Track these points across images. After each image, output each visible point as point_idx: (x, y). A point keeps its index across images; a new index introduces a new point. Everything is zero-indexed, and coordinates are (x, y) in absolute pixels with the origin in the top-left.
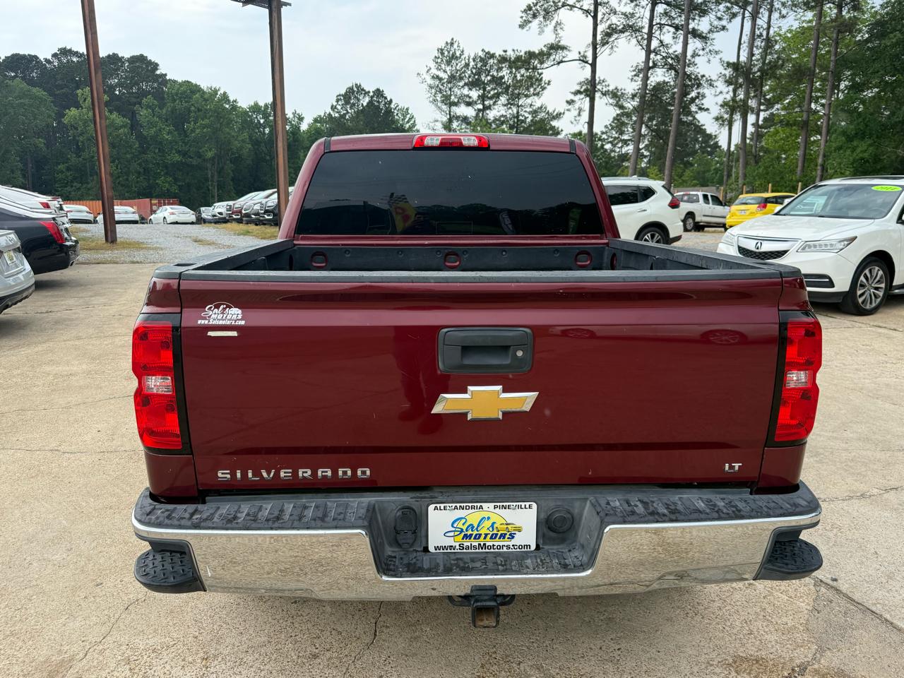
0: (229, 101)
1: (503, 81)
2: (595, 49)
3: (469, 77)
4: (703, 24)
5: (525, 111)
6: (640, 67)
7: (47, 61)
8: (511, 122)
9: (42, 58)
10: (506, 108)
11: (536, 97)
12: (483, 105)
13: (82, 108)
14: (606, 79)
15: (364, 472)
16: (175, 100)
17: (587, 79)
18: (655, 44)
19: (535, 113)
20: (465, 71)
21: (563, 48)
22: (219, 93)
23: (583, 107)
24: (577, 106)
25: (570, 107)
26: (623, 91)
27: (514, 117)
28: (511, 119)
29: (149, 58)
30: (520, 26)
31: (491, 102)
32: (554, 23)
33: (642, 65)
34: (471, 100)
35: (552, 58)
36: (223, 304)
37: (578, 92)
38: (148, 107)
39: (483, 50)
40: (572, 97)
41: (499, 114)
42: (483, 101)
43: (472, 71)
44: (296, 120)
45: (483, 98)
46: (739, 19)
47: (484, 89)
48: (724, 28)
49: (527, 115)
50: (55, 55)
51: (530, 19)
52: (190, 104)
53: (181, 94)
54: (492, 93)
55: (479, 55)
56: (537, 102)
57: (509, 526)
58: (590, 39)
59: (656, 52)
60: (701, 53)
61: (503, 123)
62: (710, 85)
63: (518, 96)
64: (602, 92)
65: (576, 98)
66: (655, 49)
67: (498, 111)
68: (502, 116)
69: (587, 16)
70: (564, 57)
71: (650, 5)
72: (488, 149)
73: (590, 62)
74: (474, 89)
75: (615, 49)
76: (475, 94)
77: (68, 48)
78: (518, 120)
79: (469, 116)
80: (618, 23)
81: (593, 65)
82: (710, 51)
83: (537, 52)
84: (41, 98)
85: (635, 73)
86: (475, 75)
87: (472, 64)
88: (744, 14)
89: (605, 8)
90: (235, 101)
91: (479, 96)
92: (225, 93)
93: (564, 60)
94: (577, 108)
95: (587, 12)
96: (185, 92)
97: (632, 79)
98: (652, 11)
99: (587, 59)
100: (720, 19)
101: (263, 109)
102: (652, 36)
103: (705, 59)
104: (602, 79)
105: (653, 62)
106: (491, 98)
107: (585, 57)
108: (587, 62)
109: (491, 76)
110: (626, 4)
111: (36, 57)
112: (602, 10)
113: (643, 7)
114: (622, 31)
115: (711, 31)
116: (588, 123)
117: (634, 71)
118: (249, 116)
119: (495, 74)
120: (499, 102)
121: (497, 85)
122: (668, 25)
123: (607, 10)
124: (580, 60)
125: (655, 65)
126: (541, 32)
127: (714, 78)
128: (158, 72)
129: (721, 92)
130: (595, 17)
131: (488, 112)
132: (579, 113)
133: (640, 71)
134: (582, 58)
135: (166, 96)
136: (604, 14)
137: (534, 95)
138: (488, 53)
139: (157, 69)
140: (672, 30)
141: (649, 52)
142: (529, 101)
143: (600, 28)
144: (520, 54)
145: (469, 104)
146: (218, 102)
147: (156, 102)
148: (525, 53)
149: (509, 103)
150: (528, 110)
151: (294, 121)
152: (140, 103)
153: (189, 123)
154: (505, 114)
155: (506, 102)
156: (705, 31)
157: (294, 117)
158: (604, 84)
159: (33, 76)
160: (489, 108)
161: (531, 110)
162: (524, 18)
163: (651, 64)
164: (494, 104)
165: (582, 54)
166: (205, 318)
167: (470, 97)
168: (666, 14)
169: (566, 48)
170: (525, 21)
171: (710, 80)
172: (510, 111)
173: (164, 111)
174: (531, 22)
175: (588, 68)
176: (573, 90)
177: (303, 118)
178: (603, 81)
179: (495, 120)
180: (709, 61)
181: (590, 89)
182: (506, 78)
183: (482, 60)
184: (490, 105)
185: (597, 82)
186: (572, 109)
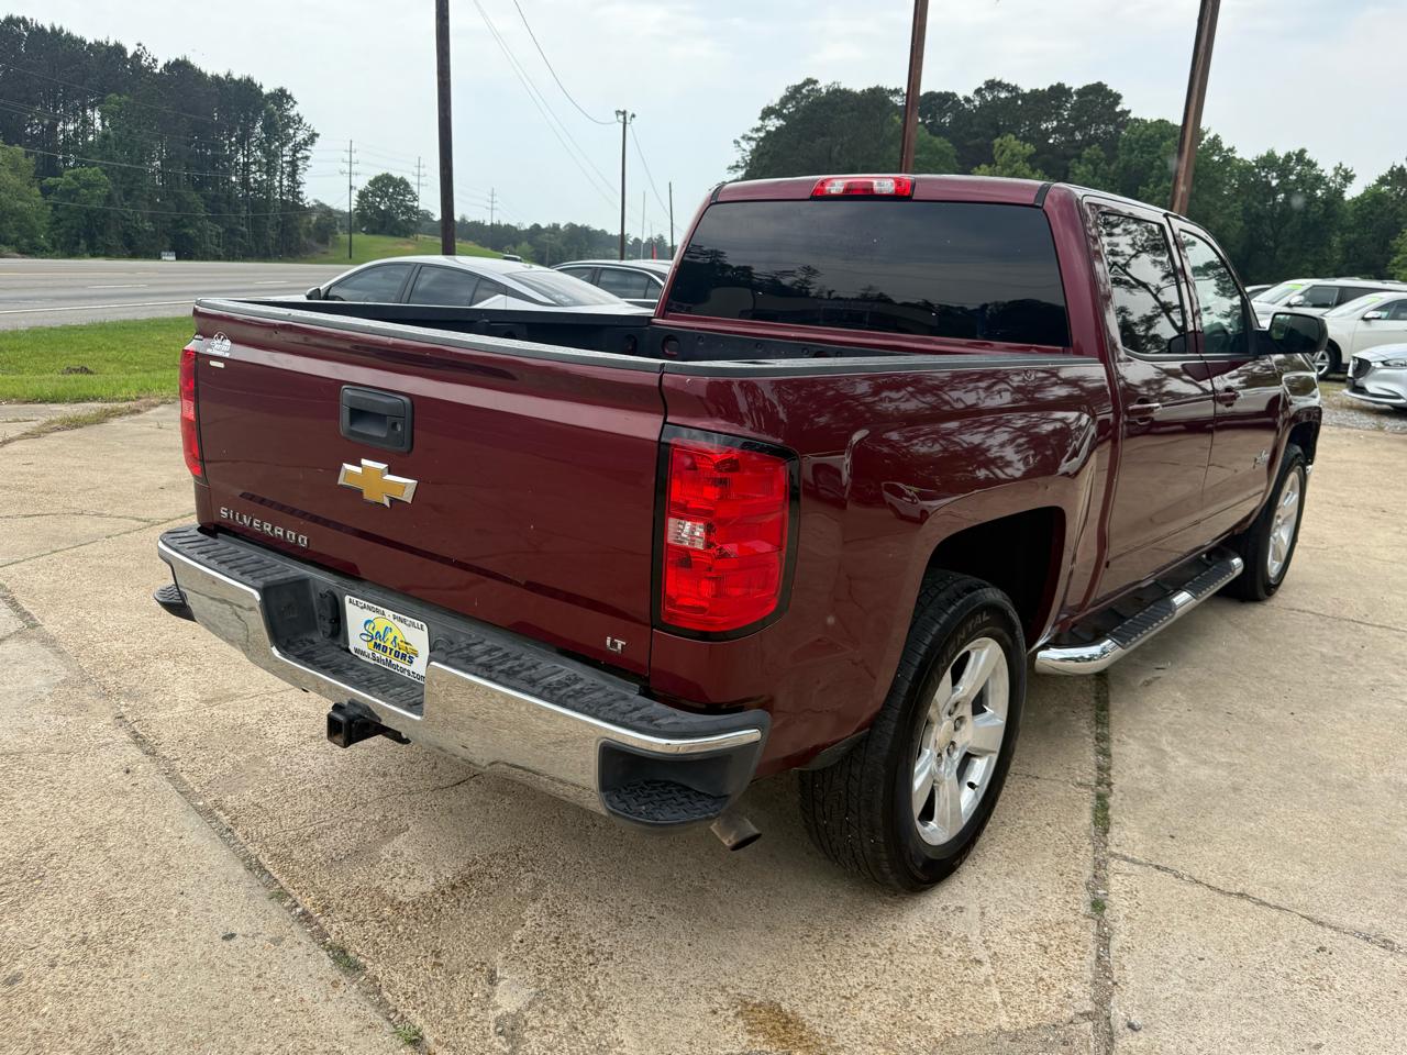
0: (1221, 149)
7: (967, 100)
9: (960, 96)
13: (996, 165)
16: (1133, 151)
22: (1206, 137)
29: (1109, 88)
38: (1090, 161)
44: (1339, 179)
50: (978, 92)
52: (1156, 155)
53: (1145, 140)
57: (408, 647)
72: (909, 198)
77: (998, 79)
84: (943, 152)
90: (1231, 150)
92: (1216, 137)
96: (1152, 137)
101: (1281, 161)
111: (954, 95)
118: (1254, 175)
128: (1118, 109)
135: (1120, 144)
139: (1118, 104)
146: (1201, 152)
147: (1103, 154)
151: (1334, 182)
152: (1079, 157)
153: (1147, 186)
157: (1336, 174)
159: (945, 122)
173: (1113, 167)
177: (1353, 177)
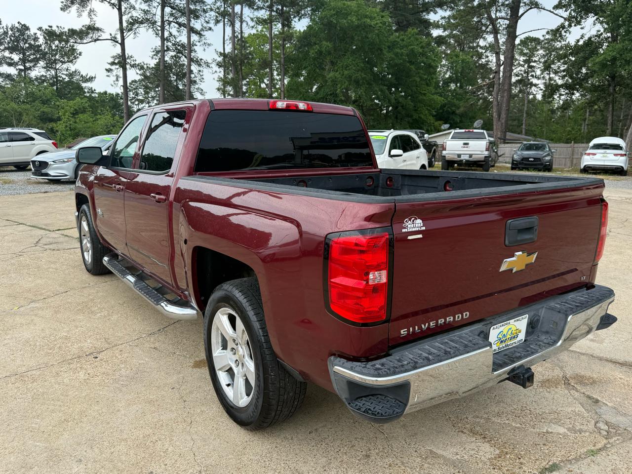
1: (41, 48)
2: (122, 33)
3: (9, 43)
4: (197, 25)
5: (62, 74)
6: (158, 49)
8: (51, 81)
10: (45, 70)
11: (70, 64)
12: (25, 66)
14: (133, 55)
15: (466, 315)
17: (119, 55)
18: (166, 34)
19: (71, 75)
20: (4, 37)
21: (98, 29)
23: (119, 74)
24: (114, 73)
25: (109, 74)
26: (148, 65)
27: (54, 78)
28: (51, 79)
30: (62, 9)
31: (32, 64)
32: (88, 9)
33: (159, 48)
34: (13, 61)
35: (90, 36)
36: (413, 217)
37: (113, 64)
39: (19, 23)
40: (109, 67)
41: (39, 74)
42: (24, 63)
43: (11, 39)
45: (24, 61)
46: (221, 24)
47: (24, 54)
48: (210, 29)
49: (64, 76)
51: (70, 5)
54: (32, 57)
55: (16, 26)
56: (72, 68)
57: (518, 330)
58: (118, 26)
59: (168, 40)
60: (197, 43)
61: (44, 81)
62: (208, 66)
63: (55, 62)
64: (130, 65)
65: (113, 67)
66: (167, 38)
67: (38, 71)
68: (43, 76)
69: (113, 8)
70: (99, 36)
71: (160, 7)
73: (120, 42)
74: (14, 53)
75: (138, 35)
76: (16, 57)
78: (57, 80)
79: (12, 74)
80: (139, 17)
81: (123, 44)
82: (205, 43)
83: (78, 30)
85: (155, 53)
86: (13, 41)
87: (10, 32)
88: (224, 21)
89: (126, 4)
91: (20, 59)
93: (99, 38)
94: (115, 75)
95: (113, 5)
97: (152, 57)
98: (163, 11)
99: (117, 40)
100: (208, 22)
102: (164, 29)
103: (202, 48)
104: (130, 55)
105: (167, 46)
106: (30, 61)
107: (116, 38)
108: (117, 42)
109: (28, 44)
110: (141, 3)
112: (125, 5)
113: (155, 7)
114: (142, 23)
115: (202, 30)
116: (123, 86)
117: (154, 51)
119: (32, 42)
120: (38, 65)
121: (35, 52)
122: (174, 22)
123: (128, 6)
124: (111, 40)
125: (168, 49)
126: (80, 16)
127: (210, 61)
129: (216, 72)
130: (120, 9)
131: (29, 72)
132: (117, 78)
133: (158, 52)
134: (113, 39)
136: (126, 8)
137: (68, 62)
138: (24, 25)
140: (177, 26)
141: (163, 39)
142: (65, 66)
143: (125, 18)
144: (64, 30)
145: (10, 65)
148: (69, 30)
149: (47, 67)
150: (65, 72)
154: (45, 74)
155: (45, 65)
156: (199, 30)
158: (132, 59)
160: (30, 69)
161: (67, 73)
162: (64, 3)
163: (165, 49)
164: (34, 66)
165: (113, 35)
166: (405, 228)
167: (13, 59)
168: (172, 15)
169: (101, 30)
170: (65, 5)
171: (207, 62)
172: (49, 73)
174: (70, 7)
175: (119, 47)
176: (110, 62)
178: (131, 57)
179: (37, 79)
180: (204, 50)
181: (122, 61)
182: (43, 47)
183: (19, 30)
184: (30, 67)
185: (127, 57)
186: (111, 75)
